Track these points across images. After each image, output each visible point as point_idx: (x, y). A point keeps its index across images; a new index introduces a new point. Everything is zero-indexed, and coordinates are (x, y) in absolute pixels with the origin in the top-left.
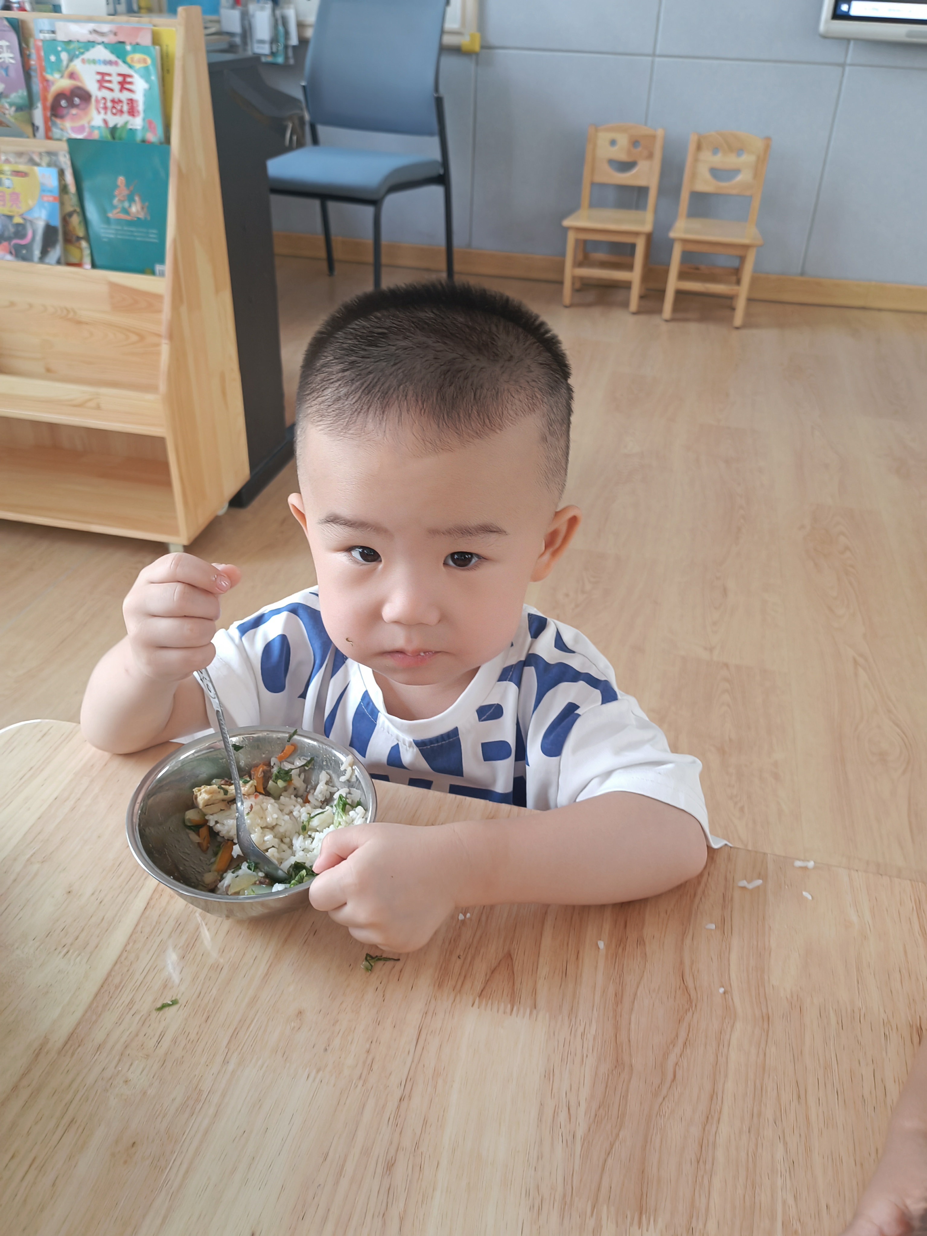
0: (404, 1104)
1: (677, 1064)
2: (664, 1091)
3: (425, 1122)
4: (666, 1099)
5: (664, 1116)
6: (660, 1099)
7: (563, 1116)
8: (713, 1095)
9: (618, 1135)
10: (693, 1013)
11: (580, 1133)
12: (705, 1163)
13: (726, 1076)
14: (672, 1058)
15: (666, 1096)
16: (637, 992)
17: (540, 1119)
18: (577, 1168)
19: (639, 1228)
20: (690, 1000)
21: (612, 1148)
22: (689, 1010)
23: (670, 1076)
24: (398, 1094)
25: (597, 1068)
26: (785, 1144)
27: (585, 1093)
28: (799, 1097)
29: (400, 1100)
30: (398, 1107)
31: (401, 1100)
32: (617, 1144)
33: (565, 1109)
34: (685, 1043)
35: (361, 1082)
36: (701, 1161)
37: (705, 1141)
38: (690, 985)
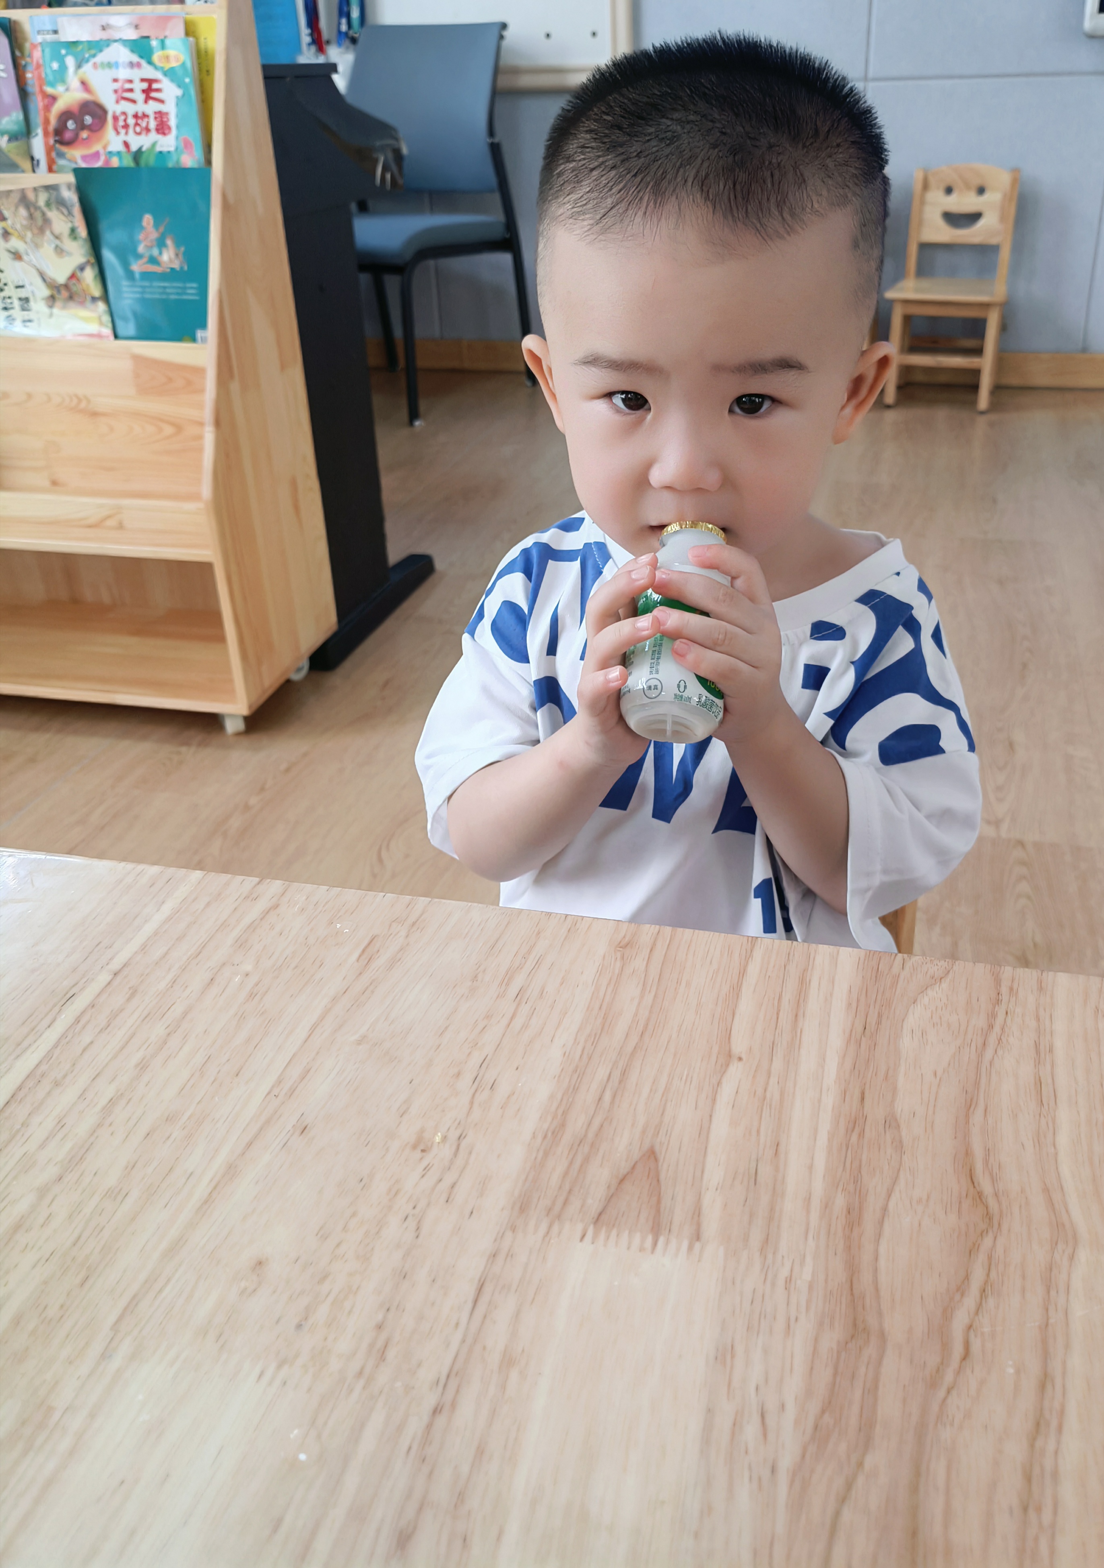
1: (970, 1327)
2: (949, 1377)
3: (480, 1452)
4: (954, 1393)
5: (952, 1425)
6: (942, 1393)
7: (751, 1431)
8: (1044, 1382)
9: (860, 1464)
10: (995, 1238)
11: (786, 1462)
13: (1067, 1346)
14: (960, 1320)
15: (953, 1387)
16: (887, 1204)
20: (988, 1216)
22: (987, 1232)
23: (958, 1350)
24: (430, 1400)
25: (816, 1340)
27: (794, 1386)
30: (429, 1426)
31: (436, 1411)
32: (860, 1480)
33: (756, 1419)
34: (984, 1291)
35: (362, 1382)
38: (987, 1187)
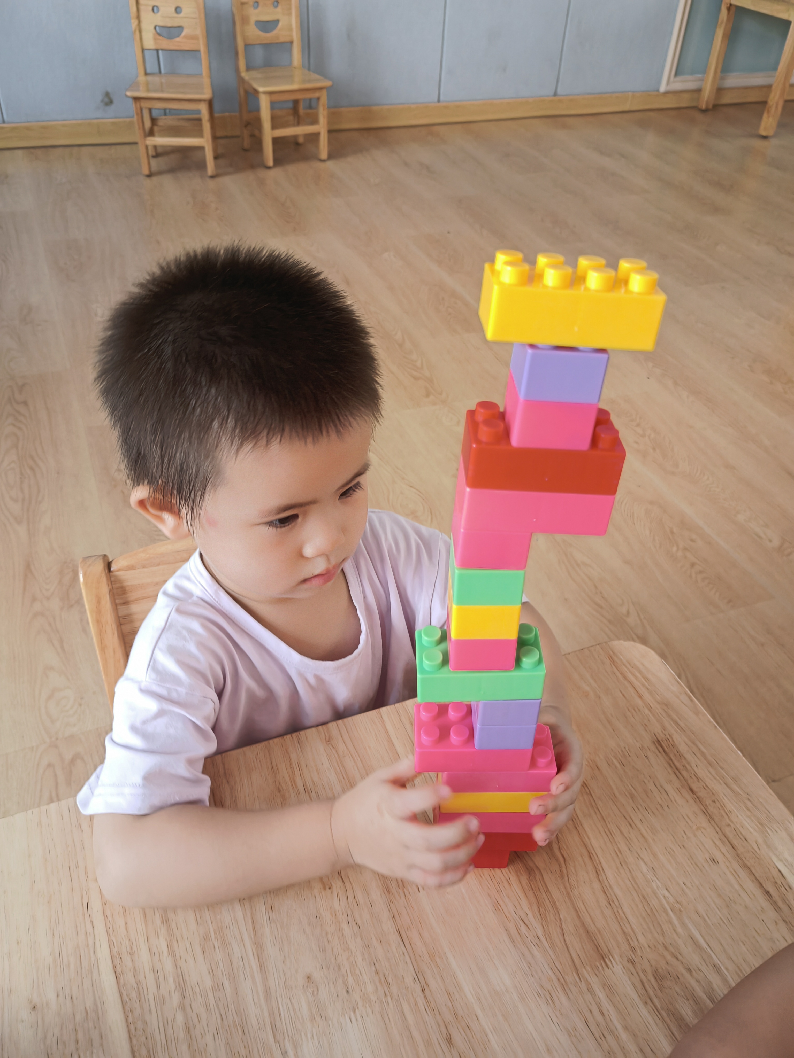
0: (427, 992)
12: (613, 901)
17: (513, 941)
18: (553, 957)
19: (609, 969)
21: (562, 930)
26: (643, 860)
28: (630, 825)
29: (422, 990)
36: (611, 903)
37: (605, 887)
